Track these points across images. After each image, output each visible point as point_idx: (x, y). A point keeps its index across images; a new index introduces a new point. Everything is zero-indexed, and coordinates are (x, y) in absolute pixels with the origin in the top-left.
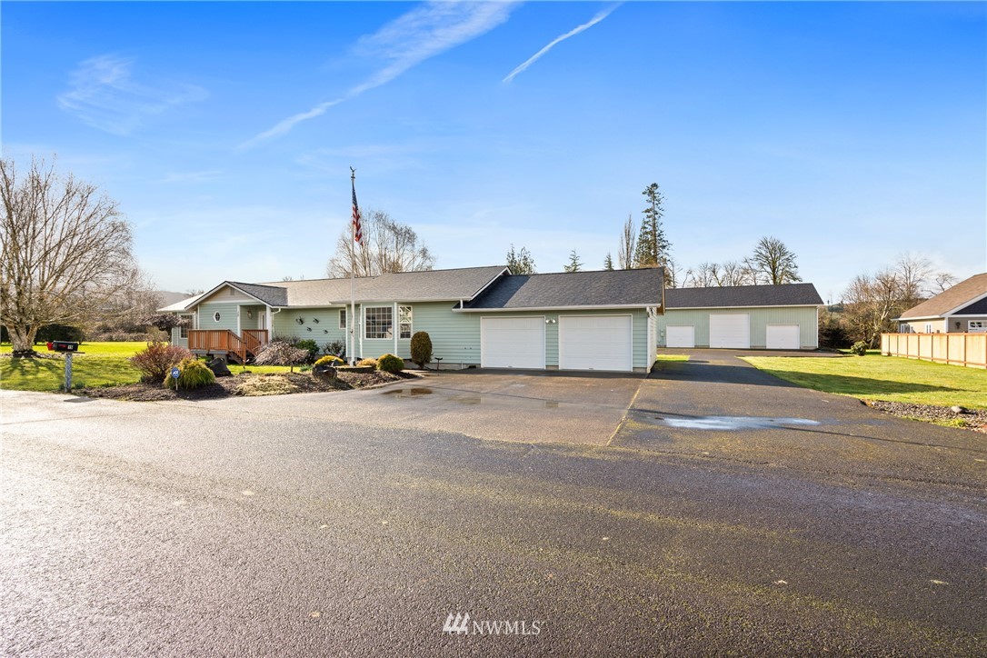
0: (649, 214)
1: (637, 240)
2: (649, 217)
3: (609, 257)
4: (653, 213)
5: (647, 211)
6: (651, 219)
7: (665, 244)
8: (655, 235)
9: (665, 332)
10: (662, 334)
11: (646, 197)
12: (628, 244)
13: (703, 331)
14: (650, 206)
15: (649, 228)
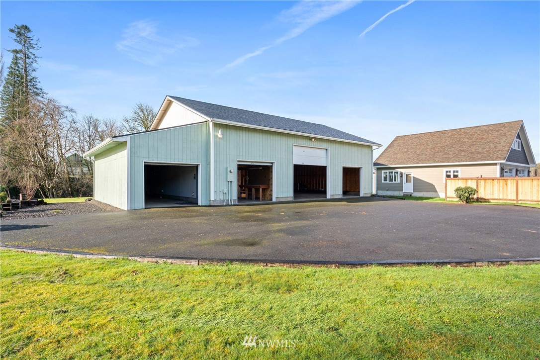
0: (18, 55)
4: (23, 56)
5: (16, 52)
9: (234, 172)
10: (231, 178)
11: (14, 36)
13: (286, 172)
14: (19, 47)
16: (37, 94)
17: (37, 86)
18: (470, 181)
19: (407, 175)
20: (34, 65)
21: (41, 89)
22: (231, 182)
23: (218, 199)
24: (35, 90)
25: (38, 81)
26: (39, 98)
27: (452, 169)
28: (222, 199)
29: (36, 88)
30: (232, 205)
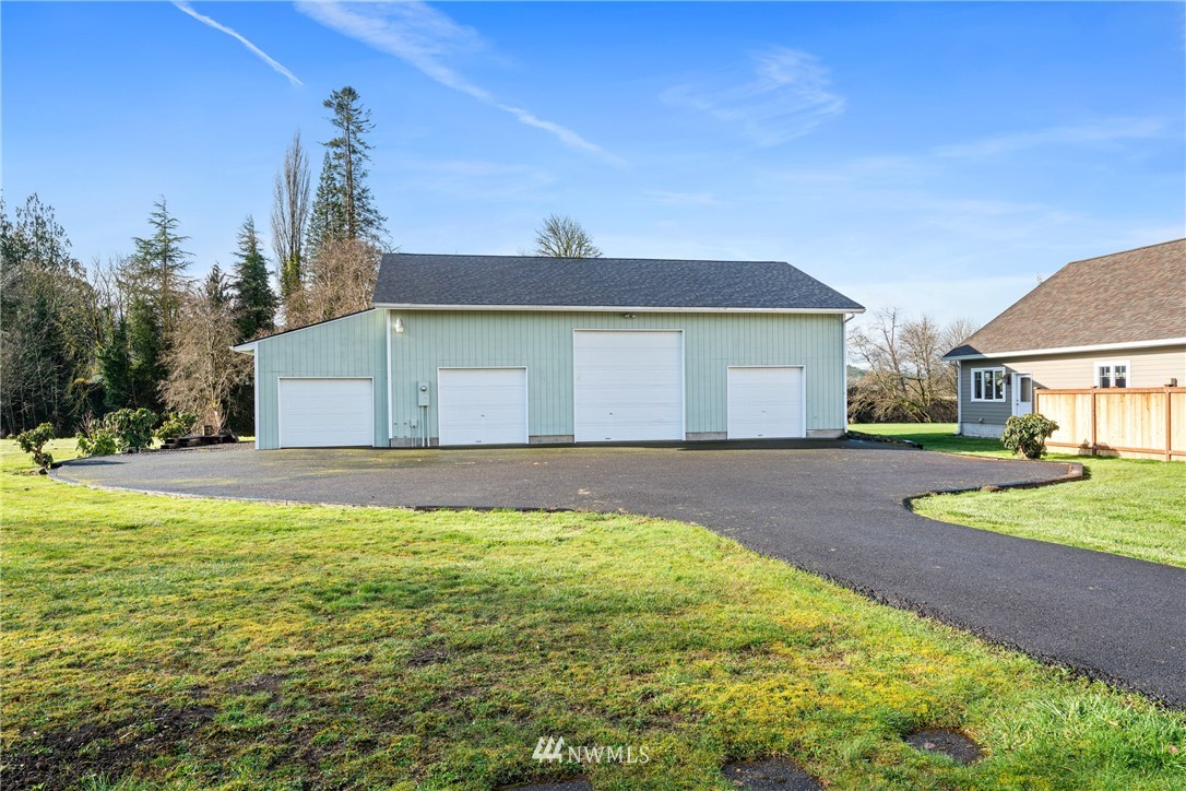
0: (339, 151)
1: (313, 197)
2: (339, 157)
3: (250, 227)
4: (347, 150)
5: (335, 144)
6: (342, 162)
7: (372, 217)
8: (351, 196)
9: (431, 389)
10: (424, 399)
11: (331, 113)
12: (293, 203)
13: (555, 386)
14: (340, 133)
15: (340, 181)
16: (370, 223)
17: (369, 207)
18: (1079, 396)
19: (1022, 379)
20: (365, 165)
21: (376, 212)
22: (425, 407)
23: (401, 436)
24: (367, 215)
25: (370, 195)
26: (373, 231)
27: (1112, 362)
28: (409, 436)
29: (368, 210)
30: (426, 448)
